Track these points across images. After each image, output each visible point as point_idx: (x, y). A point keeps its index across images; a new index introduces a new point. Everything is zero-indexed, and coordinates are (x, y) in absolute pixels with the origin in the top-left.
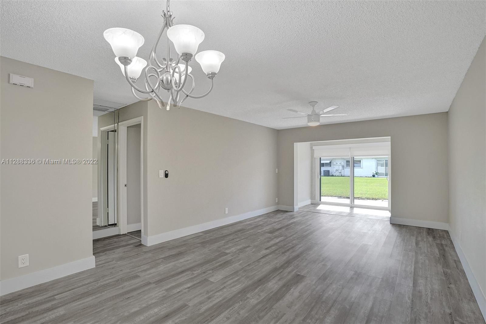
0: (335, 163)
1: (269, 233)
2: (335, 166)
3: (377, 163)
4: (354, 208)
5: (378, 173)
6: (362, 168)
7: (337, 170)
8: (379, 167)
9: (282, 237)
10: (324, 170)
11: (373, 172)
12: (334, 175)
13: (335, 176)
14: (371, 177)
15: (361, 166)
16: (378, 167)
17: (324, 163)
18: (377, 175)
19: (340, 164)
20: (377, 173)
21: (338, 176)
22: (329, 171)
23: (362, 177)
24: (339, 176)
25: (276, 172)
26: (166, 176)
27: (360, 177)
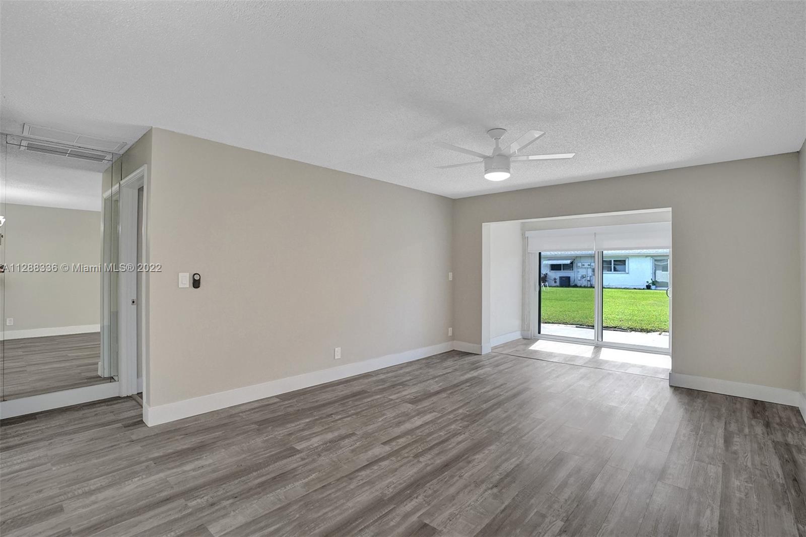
0: (580, 264)
1: (410, 403)
2: (580, 270)
3: (655, 264)
4: (603, 349)
5: (656, 281)
6: (628, 273)
7: (583, 277)
8: (659, 272)
9: (435, 414)
10: (561, 276)
11: (647, 281)
12: (579, 285)
13: (581, 287)
14: (644, 289)
15: (627, 270)
16: (657, 272)
17: (561, 265)
18: (655, 286)
19: (589, 265)
20: (655, 283)
21: (585, 287)
22: (569, 277)
23: (628, 289)
24: (587, 287)
25: (448, 278)
26: (196, 284)
27: (624, 289)
